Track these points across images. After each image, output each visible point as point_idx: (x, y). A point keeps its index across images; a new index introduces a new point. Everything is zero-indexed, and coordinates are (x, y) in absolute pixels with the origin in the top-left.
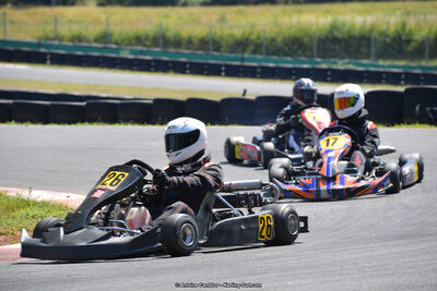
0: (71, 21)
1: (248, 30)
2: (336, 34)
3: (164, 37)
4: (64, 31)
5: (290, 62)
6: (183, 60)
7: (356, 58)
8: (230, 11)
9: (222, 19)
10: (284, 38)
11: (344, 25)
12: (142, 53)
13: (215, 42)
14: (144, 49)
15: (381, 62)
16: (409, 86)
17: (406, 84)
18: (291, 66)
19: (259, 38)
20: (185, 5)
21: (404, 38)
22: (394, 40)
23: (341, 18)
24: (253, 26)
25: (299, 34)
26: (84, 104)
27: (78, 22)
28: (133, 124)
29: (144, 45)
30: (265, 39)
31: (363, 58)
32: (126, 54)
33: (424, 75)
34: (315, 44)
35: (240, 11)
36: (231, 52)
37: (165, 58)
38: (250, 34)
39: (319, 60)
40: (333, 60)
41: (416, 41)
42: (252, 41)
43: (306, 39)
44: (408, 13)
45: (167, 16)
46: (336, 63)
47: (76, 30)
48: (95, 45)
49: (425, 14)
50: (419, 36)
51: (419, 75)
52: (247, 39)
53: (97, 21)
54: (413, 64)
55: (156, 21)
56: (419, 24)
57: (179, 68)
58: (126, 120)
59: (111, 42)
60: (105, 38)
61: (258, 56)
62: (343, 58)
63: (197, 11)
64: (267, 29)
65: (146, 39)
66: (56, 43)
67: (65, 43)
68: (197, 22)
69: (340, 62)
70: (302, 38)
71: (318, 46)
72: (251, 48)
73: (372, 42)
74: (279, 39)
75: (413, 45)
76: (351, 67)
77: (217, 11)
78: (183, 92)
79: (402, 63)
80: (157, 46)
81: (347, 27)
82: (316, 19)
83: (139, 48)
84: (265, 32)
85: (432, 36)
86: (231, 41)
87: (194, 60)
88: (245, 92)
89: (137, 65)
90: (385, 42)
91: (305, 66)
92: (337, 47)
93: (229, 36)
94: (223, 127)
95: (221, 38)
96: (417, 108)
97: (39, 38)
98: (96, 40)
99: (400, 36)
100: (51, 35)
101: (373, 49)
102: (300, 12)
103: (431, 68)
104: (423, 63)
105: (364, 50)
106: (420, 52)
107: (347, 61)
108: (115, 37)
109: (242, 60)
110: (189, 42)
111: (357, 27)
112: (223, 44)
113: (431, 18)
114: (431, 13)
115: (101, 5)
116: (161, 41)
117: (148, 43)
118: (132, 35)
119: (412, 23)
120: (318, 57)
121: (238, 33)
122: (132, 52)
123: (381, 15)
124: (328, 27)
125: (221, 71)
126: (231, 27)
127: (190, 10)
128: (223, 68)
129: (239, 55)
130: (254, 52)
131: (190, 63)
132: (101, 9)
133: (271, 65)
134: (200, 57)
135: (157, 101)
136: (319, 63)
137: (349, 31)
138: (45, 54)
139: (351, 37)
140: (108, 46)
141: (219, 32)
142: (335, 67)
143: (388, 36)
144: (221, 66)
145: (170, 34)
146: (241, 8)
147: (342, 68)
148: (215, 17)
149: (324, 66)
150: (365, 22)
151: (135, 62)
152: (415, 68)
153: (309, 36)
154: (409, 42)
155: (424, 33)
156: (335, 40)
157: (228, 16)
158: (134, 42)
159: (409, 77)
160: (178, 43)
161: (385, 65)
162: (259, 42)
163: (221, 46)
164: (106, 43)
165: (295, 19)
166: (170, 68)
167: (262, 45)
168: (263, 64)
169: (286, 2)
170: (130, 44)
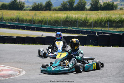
1: (43, 18)
2: (68, 19)
3: (19, 19)
5: (55, 27)
6: (24, 26)
7: (73, 27)
8: (38, 12)
9: (35, 15)
11: (70, 17)
12: (12, 23)
13: (33, 21)
15: (80, 28)
16: (88, 35)
17: (87, 34)
19: (46, 20)
20: (25, 10)
21: (86, 21)
22: (84, 22)
23: (69, 15)
24: (44, 17)
25: (57, 19)
29: (13, 21)
30: (48, 20)
31: (75, 27)
32: (7, 24)
33: (92, 32)
35: (41, 12)
36: (38, 24)
37: (19, 25)
38: (43, 19)
41: (90, 22)
42: (44, 21)
43: (59, 21)
44: (87, 15)
45: (19, 13)
46: (68, 28)
49: (92, 15)
50: (90, 21)
51: (90, 32)
52: (43, 20)
54: (89, 29)
55: (16, 15)
56: (90, 17)
57: (23, 28)
58: (8, 43)
59: (3, 20)
61: (46, 25)
62: (69, 26)
63: (28, 12)
65: (14, 20)
68: (28, 15)
69: (69, 28)
70: (58, 20)
71: (63, 23)
72: (44, 23)
73: (78, 22)
74: (52, 21)
75: (89, 23)
76: (72, 29)
77: (34, 12)
78: (24, 35)
79: (86, 28)
80: (16, 22)
81: (71, 18)
82: (62, 15)
83: (12, 22)
84: (47, 18)
85: (94, 21)
86: (38, 21)
88: (42, 35)
89: (11, 27)
90: (81, 22)
91: (59, 28)
94: (36, 45)
95: (35, 20)
96: (90, 41)
99: (85, 21)
101: (78, 24)
102: (58, 13)
103: (94, 30)
104: (92, 29)
105: (75, 24)
106: (91, 25)
107: (71, 27)
109: (41, 26)
110: (26, 21)
111: (73, 18)
113: (94, 16)
114: (94, 15)
116: (18, 21)
118: (9, 18)
119: (88, 17)
120: (63, 26)
121: (40, 19)
122: (9, 23)
123: (80, 15)
124: (65, 18)
125: (35, 29)
126: (38, 17)
127: (26, 11)
130: (44, 24)
131: (26, 27)
133: (49, 28)
134: (29, 25)
135: (17, 37)
136: (63, 28)
139: (72, 21)
141: (34, 18)
142: (67, 29)
143: (82, 21)
144: (35, 28)
145: (20, 18)
146: (41, 11)
147: (69, 29)
148: (33, 14)
149: (64, 29)
150: (76, 16)
152: (89, 30)
154: (88, 22)
155: (92, 20)
156: (67, 21)
157: (37, 14)
159: (87, 32)
160: (23, 21)
161: (81, 29)
162: (46, 21)
163: (35, 22)
164: (2, 20)
165: (56, 15)
166: (20, 28)
167: (47, 22)
168: (47, 28)
169: (54, 10)
170: (9, 21)
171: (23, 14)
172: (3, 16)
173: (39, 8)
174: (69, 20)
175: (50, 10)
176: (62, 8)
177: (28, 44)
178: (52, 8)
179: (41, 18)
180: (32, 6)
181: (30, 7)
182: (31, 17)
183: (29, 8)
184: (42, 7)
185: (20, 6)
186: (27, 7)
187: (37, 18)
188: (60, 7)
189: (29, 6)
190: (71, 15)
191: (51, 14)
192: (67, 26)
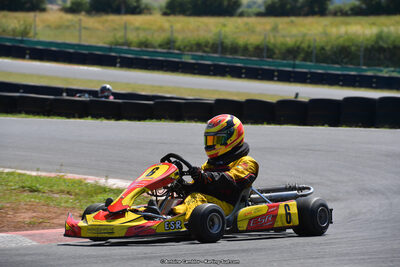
0: (138, 29)
1: (300, 39)
2: (381, 43)
3: (222, 43)
4: (132, 37)
5: (338, 69)
6: (239, 65)
8: (282, 23)
9: (275, 29)
10: (332, 47)
11: (388, 37)
12: (202, 58)
13: (268, 49)
14: (204, 54)
18: (339, 72)
19: (309, 47)
20: (241, 15)
23: (385, 29)
24: (304, 35)
25: (347, 44)
26: (151, 102)
27: (144, 30)
28: (196, 121)
29: (204, 52)
30: (315, 48)
32: (188, 59)
34: (361, 54)
35: (292, 22)
36: (284, 59)
37: (223, 63)
38: (302, 43)
39: (364, 67)
40: (378, 68)
42: (303, 49)
43: (353, 48)
45: (224, 25)
46: (381, 71)
47: (142, 36)
48: (159, 50)
52: (298, 48)
53: (162, 29)
55: (215, 30)
57: (236, 73)
59: (174, 48)
60: (169, 44)
61: (308, 63)
62: (387, 67)
63: (253, 20)
64: (318, 39)
65: (206, 46)
66: (125, 47)
67: (132, 48)
68: (253, 31)
69: (386, 70)
70: (349, 47)
71: (364, 56)
72: (302, 55)
74: (328, 48)
76: (395, 75)
77: (269, 22)
78: (238, 94)
80: (215, 52)
81: (392, 38)
82: (364, 30)
83: (200, 54)
84: (315, 40)
86: (283, 49)
87: (249, 66)
88: (297, 95)
89: (198, 69)
91: (353, 73)
92: (382, 56)
93: (282, 44)
94: (278, 127)
95: (274, 45)
97: (111, 43)
98: (161, 46)
100: (121, 41)
102: (347, 24)
107: (392, 69)
108: (178, 44)
109: (294, 66)
110: (245, 50)
112: (277, 51)
115: (165, 14)
116: (220, 49)
117: (207, 49)
118: (193, 42)
120: (364, 65)
121: (290, 42)
122: (194, 57)
124: (374, 38)
125: (274, 76)
126: (284, 36)
127: (245, 19)
128: (276, 74)
129: (292, 62)
130: (304, 60)
131: (246, 68)
132: (165, 18)
133: (320, 71)
134: (254, 63)
136: (366, 70)
137: (394, 41)
138: (115, 58)
139: (396, 47)
140: (171, 51)
141: (272, 41)
142: (380, 74)
144: (273, 71)
145: (228, 42)
146: (293, 19)
147: (387, 75)
148: (268, 27)
149: (370, 73)
151: (196, 67)
153: (357, 46)
156: (381, 50)
157: (280, 27)
158: (195, 48)
160: (234, 49)
162: (310, 50)
163: (274, 53)
164: (169, 48)
165: (343, 30)
166: (227, 72)
167: (312, 53)
168: (313, 70)
169: (335, 14)
170: (191, 50)
171: (237, 28)
172: (176, 35)
173: (288, 6)
174: (385, 46)
175: (322, 12)
176: (364, 6)
177: (252, 123)
178: (331, 7)
179: (294, 40)
180: (265, 2)
181: (259, 6)
182: (262, 37)
183: (255, 9)
184: (299, 5)
185: (226, 3)
186: (249, 6)
187: (280, 40)
188: (357, 3)
189: (255, 3)
190: (392, 29)
191: (326, 26)
192: (380, 64)
